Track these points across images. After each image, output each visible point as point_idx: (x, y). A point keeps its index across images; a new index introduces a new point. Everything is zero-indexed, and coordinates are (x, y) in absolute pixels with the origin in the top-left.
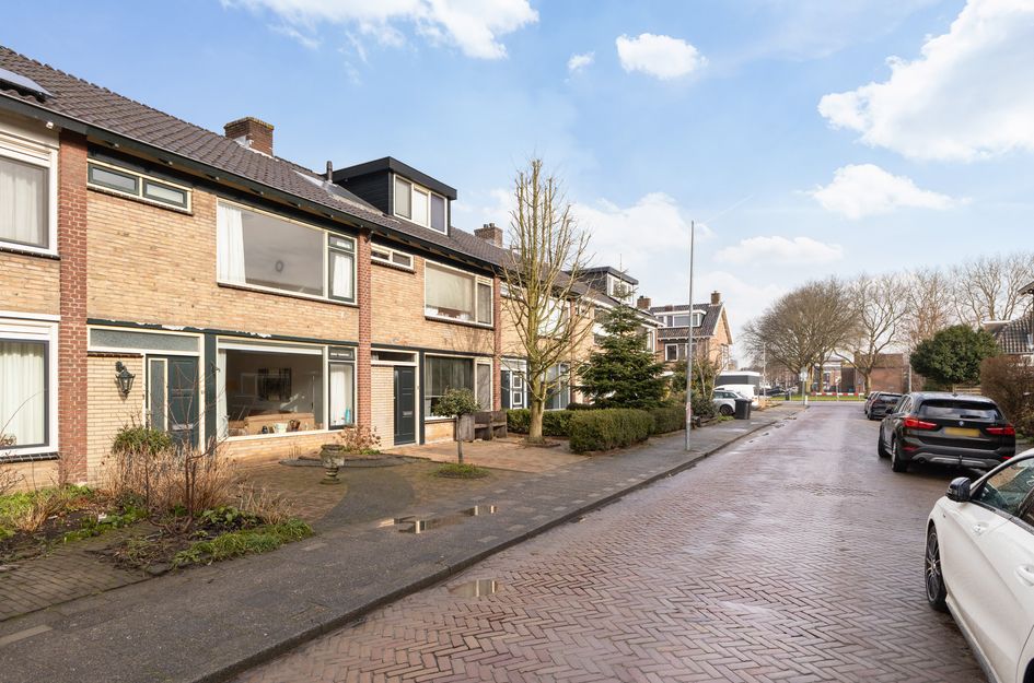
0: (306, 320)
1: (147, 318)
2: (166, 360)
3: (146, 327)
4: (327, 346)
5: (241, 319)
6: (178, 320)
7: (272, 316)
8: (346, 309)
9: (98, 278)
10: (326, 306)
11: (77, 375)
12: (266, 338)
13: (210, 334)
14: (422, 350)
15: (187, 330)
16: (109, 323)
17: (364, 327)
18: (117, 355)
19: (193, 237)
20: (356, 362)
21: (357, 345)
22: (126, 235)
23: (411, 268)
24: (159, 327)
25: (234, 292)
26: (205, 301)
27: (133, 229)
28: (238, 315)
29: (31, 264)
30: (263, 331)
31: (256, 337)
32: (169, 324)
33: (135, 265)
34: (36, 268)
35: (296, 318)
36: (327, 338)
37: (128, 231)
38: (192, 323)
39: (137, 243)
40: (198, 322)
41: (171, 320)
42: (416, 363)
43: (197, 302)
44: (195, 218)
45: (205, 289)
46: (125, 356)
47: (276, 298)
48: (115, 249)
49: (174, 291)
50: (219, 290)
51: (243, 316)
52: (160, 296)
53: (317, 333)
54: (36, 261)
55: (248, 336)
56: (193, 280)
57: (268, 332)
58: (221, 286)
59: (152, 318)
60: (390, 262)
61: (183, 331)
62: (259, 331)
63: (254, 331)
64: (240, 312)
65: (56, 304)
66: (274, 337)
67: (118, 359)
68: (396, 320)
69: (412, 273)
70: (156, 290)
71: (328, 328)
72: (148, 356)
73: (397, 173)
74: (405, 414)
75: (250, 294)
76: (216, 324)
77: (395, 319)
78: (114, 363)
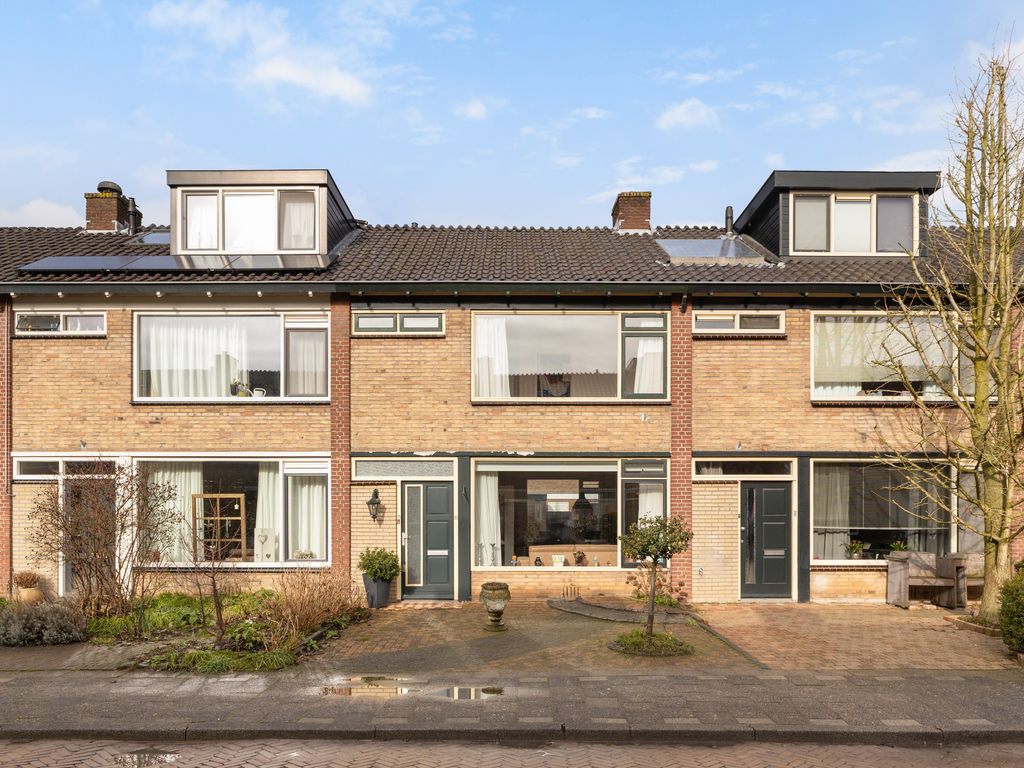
0: (584, 430)
1: (400, 446)
2: (421, 486)
3: (398, 455)
4: (619, 461)
5: (497, 438)
6: (430, 446)
7: (538, 430)
8: (648, 409)
9: (360, 415)
10: (615, 409)
11: (343, 502)
12: (528, 456)
13: (464, 457)
14: (804, 457)
15: (437, 455)
16: (368, 455)
17: (682, 430)
18: (373, 483)
19: (445, 359)
20: (668, 479)
21: (668, 455)
22: (383, 371)
23: (781, 330)
24: (411, 454)
25: (490, 409)
26: (458, 422)
27: (388, 364)
28: (494, 434)
29: (312, 411)
30: (524, 449)
31: (515, 456)
32: (422, 450)
33: (390, 398)
34: (315, 414)
35: (569, 429)
36: (616, 450)
37: (384, 367)
38: (443, 447)
39: (392, 377)
40: (450, 446)
41: (422, 446)
42: (793, 476)
43: (450, 425)
44: (447, 339)
45: (458, 410)
46: (379, 483)
47: (542, 409)
48: (374, 386)
49: (426, 417)
50: (473, 409)
51: (500, 434)
52: (414, 424)
53: (601, 444)
54: (315, 408)
55: (506, 455)
56: (446, 402)
57: (531, 449)
58: (475, 405)
59: (406, 446)
60: (737, 330)
61: (434, 456)
62: (520, 449)
63: (513, 449)
64: (496, 431)
65: (328, 443)
66: (537, 455)
67: (375, 487)
68: (746, 414)
69: (783, 338)
70: (410, 419)
71: (619, 437)
72: (403, 483)
73: (795, 189)
74: (768, 553)
75: (508, 409)
76: (469, 446)
77: (742, 412)
78: (372, 491)
